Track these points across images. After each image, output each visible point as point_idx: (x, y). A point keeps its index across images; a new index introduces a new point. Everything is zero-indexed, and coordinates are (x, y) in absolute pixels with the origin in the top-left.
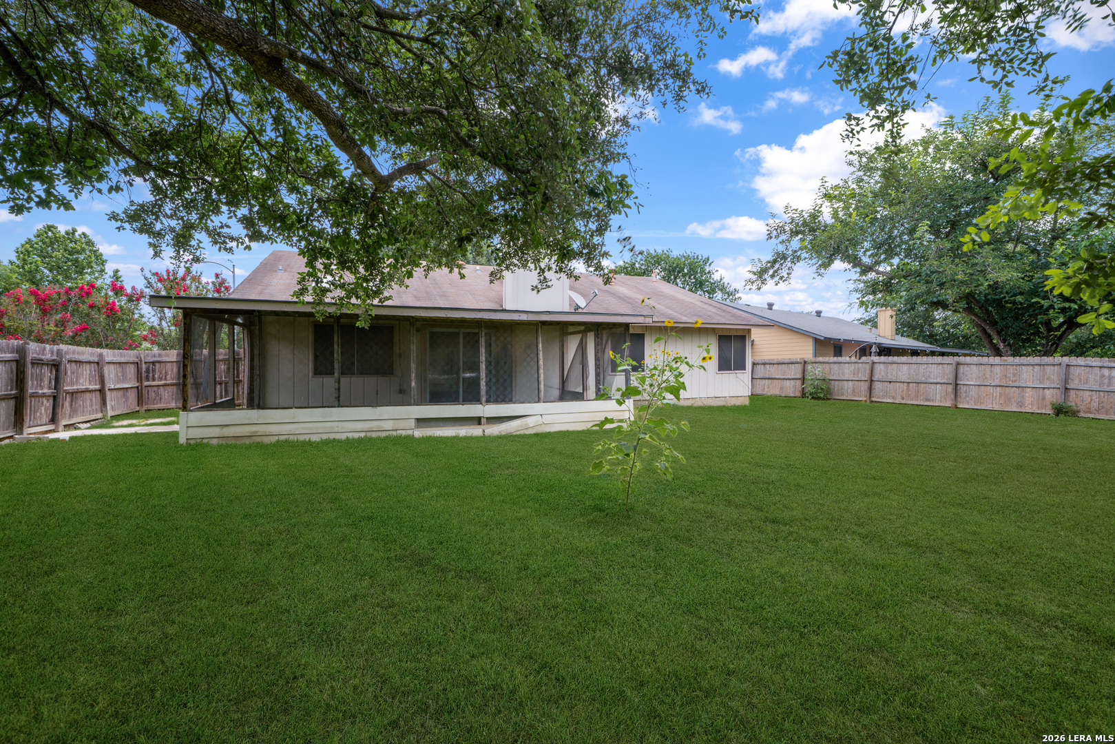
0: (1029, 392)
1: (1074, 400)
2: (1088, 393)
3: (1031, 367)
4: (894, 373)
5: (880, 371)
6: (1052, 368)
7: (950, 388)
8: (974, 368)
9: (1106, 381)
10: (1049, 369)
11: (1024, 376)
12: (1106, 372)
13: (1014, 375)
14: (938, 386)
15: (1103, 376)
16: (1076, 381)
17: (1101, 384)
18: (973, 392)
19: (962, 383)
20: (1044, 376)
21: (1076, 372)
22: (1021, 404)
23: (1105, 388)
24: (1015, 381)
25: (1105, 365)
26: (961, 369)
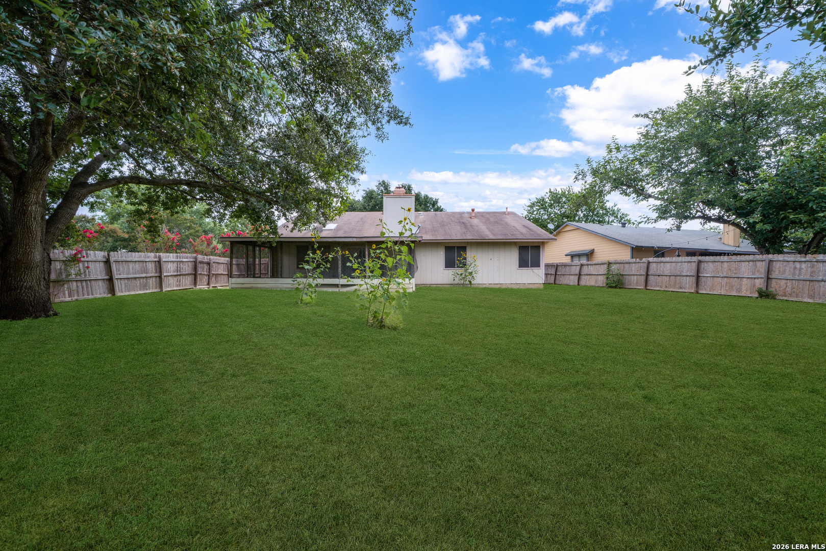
0: (745, 281)
1: (775, 286)
2: (784, 281)
3: (747, 263)
4: (662, 269)
5: (653, 268)
6: (761, 263)
7: (694, 279)
8: (710, 264)
9: (797, 272)
10: (759, 264)
11: (743, 269)
12: (798, 265)
13: (736, 269)
14: (688, 278)
15: (795, 268)
16: (777, 273)
17: (794, 274)
18: (709, 282)
19: (702, 275)
20: (755, 269)
21: (776, 266)
22: (739, 290)
23: (797, 277)
24: (736, 273)
25: (797, 260)
26: (703, 265)
